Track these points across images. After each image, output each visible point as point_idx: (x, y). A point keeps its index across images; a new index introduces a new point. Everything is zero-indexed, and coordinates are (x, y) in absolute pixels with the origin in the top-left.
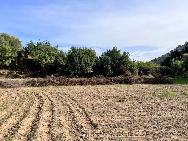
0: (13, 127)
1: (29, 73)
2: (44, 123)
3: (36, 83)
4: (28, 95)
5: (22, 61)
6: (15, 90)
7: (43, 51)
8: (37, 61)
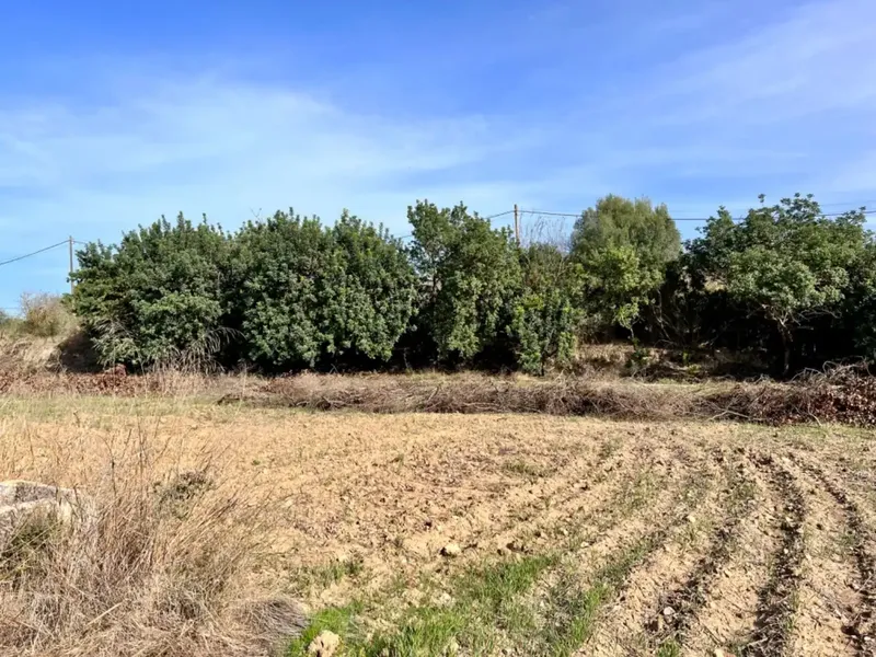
0: (676, 592)
1: (715, 359)
2: (820, 610)
3: (755, 405)
4: (722, 459)
5: (683, 302)
6: (663, 429)
7: (777, 247)
8: (749, 300)
